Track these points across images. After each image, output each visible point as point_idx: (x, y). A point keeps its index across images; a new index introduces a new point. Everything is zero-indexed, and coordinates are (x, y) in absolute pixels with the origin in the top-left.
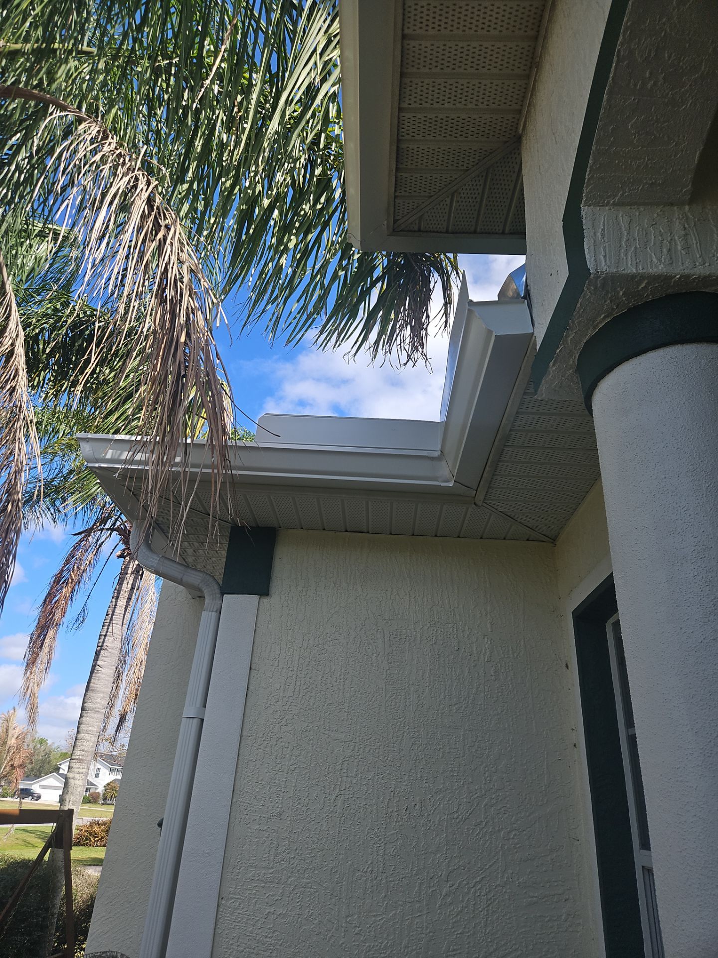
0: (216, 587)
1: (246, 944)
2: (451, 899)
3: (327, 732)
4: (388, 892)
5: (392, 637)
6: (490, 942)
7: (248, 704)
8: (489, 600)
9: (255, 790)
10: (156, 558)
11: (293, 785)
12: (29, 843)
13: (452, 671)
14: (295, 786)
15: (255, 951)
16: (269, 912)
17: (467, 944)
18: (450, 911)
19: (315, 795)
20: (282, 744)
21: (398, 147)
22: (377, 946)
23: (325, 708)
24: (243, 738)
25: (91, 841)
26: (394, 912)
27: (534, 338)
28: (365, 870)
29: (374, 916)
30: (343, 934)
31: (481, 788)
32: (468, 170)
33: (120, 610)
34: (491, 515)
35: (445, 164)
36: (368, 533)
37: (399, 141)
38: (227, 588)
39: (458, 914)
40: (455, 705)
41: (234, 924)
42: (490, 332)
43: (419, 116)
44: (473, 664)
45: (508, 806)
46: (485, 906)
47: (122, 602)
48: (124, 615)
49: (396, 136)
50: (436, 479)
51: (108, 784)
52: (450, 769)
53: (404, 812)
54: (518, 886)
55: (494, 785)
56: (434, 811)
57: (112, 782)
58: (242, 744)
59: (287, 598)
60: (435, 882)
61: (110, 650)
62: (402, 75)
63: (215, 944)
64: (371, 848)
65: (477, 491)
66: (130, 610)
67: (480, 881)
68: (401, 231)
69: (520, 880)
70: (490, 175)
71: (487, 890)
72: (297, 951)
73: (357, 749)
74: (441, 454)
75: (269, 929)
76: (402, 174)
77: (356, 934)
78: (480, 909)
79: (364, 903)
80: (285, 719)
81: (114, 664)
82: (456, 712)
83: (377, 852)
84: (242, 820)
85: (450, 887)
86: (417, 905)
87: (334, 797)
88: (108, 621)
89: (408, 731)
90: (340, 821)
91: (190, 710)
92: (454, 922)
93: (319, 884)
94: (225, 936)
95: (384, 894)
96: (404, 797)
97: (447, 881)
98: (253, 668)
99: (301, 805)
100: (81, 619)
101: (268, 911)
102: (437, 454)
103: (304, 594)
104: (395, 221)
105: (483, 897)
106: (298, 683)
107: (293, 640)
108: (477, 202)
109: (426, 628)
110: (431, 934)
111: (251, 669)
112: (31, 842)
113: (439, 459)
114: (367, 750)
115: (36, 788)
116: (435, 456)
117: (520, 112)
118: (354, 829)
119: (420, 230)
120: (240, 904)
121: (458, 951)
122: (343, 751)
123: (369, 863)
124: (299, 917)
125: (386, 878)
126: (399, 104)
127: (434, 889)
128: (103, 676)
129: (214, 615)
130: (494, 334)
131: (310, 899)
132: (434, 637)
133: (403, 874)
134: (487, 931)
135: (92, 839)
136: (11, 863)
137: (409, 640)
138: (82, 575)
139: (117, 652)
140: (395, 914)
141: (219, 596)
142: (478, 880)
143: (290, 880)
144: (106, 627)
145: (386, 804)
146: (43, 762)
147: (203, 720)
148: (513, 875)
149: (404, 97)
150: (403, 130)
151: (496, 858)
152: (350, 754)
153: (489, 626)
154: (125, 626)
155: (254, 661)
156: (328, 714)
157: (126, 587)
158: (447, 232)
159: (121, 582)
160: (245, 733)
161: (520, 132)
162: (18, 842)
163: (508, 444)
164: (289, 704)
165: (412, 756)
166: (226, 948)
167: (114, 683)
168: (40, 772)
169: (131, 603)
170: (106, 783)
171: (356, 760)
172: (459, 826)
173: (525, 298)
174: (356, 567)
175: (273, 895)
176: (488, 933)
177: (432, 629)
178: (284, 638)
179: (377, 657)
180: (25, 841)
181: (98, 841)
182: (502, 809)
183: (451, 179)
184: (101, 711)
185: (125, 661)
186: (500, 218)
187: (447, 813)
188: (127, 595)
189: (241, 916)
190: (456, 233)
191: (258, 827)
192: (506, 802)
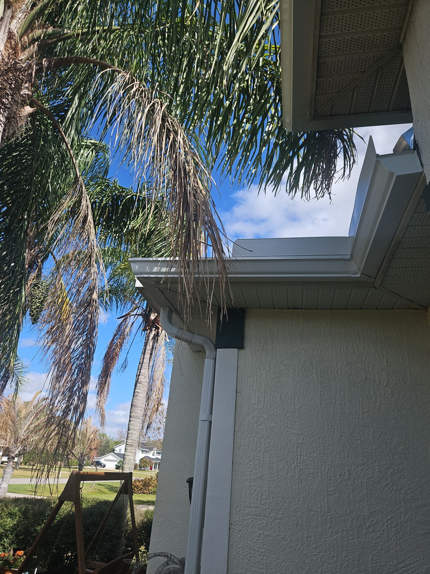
0: (212, 344)
1: (248, 551)
2: (373, 529)
3: (286, 429)
4: (332, 524)
5: (322, 372)
6: (400, 556)
7: (237, 412)
8: (384, 348)
9: (245, 463)
10: (176, 329)
11: (268, 460)
12: (102, 492)
13: (363, 392)
14: (269, 461)
15: (253, 556)
16: (260, 534)
17: (385, 556)
18: (372, 537)
19: (281, 466)
20: (259, 436)
21: (318, 62)
22: (327, 555)
23: (283, 415)
24: (235, 432)
25: (135, 490)
26: (336, 536)
27: (423, 175)
28: (316, 511)
29: (324, 538)
30: (306, 548)
31: (387, 463)
32: (364, 72)
33: (146, 360)
34: (384, 293)
35: (350, 70)
36: (302, 309)
37: (319, 58)
38: (218, 345)
39: (377, 539)
40: (366, 412)
41: (240, 539)
42: (392, 174)
43: (332, 40)
44: (376, 388)
45: (406, 474)
46: (395, 534)
47: (147, 356)
48: (149, 363)
49: (317, 54)
50: (348, 273)
51: (142, 459)
52: (366, 451)
53: (338, 477)
54: (416, 522)
55: (395, 462)
56: (358, 476)
57: (144, 458)
58: (235, 436)
59: (255, 350)
60: (361, 519)
61: (143, 383)
62: (322, 14)
63: (230, 551)
64: (319, 498)
65: (375, 279)
66: (152, 361)
67: (391, 519)
68: (319, 117)
69: (417, 519)
70: (380, 73)
71: (396, 524)
72: (278, 556)
73: (305, 439)
74: (351, 257)
75: (261, 543)
76: (320, 79)
77: (314, 548)
78: (392, 536)
79: (317, 530)
80: (260, 421)
81: (146, 391)
82: (367, 417)
83: (323, 500)
84: (239, 480)
85: (371, 522)
86: (351, 533)
87: (294, 467)
88: (140, 367)
89: (337, 429)
90: (298, 481)
91: (203, 415)
92: (376, 543)
93: (289, 518)
94: (235, 546)
95: (329, 525)
96: (338, 468)
97: (369, 519)
98: (238, 391)
99: (274, 472)
100: (124, 366)
101: (260, 532)
102: (348, 257)
103: (265, 347)
104: (315, 111)
105: (393, 529)
106: (266, 400)
107: (261, 375)
108: (370, 92)
109: (344, 366)
110: (361, 550)
111: (236, 392)
112: (103, 491)
113: (349, 260)
114: (312, 439)
115: (102, 461)
116: (346, 258)
117: (401, 28)
118: (308, 486)
119: (331, 115)
120: (242, 528)
121: (379, 561)
122: (297, 440)
123: (319, 506)
124: (278, 537)
125: (330, 516)
126: (320, 33)
127: (361, 523)
128: (140, 398)
129: (212, 361)
130: (396, 175)
131: (284, 527)
132: (350, 372)
133: (340, 514)
134: (397, 549)
135: (136, 489)
136: (98, 502)
137: (334, 373)
138: (123, 341)
139: (147, 384)
140: (337, 537)
141: (214, 349)
142: (389, 518)
143: (271, 515)
144: (139, 371)
145: (326, 472)
146: (105, 446)
147: (211, 422)
148: (412, 516)
149: (323, 29)
150: (322, 50)
151: (400, 505)
152: (302, 442)
153: (385, 363)
154: (150, 370)
155: (238, 387)
156: (286, 418)
157: (149, 347)
158: (350, 114)
159: (146, 344)
160: (236, 429)
161: (401, 41)
162: (96, 491)
163: (400, 247)
164: (261, 412)
165: (341, 444)
166: (236, 553)
167: (146, 402)
168: (104, 452)
169: (152, 357)
170: (140, 458)
171: (306, 446)
172: (374, 486)
173: (414, 149)
174: (296, 329)
175: (261, 524)
176: (398, 550)
177: (348, 367)
178: (255, 374)
179: (314, 384)
180: (99, 490)
181: (139, 490)
182: (402, 476)
183: (353, 78)
184: (140, 418)
185: (151, 389)
186: (386, 101)
187: (366, 478)
188: (150, 352)
189: (243, 535)
190: (356, 114)
191: (249, 484)
192: (404, 472)
